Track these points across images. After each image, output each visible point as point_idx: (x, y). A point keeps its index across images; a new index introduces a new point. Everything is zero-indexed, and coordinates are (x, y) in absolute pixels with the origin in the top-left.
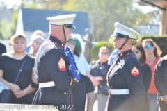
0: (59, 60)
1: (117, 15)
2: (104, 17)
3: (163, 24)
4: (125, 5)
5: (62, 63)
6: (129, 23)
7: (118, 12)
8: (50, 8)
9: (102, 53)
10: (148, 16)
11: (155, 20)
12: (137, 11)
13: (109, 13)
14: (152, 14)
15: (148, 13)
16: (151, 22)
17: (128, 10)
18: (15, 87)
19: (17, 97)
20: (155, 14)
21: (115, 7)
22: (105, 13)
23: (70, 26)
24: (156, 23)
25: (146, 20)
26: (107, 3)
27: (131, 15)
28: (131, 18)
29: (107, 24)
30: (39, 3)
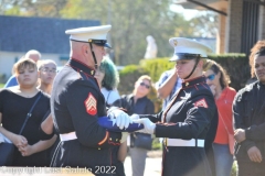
0: (87, 97)
1: (145, 23)
2: (126, 28)
3: (222, 36)
4: (157, 8)
5: (91, 103)
6: (164, 35)
7: (148, 18)
8: (41, 15)
9: (142, 84)
10: (192, 24)
11: (202, 31)
12: (176, 16)
13: (132, 21)
14: (199, 21)
15: (193, 20)
16: (197, 34)
17: (163, 15)
18: (20, 140)
19: (23, 154)
20: (203, 20)
21: (142, 11)
22: (127, 22)
23: (102, 43)
24: (204, 36)
25: (190, 30)
26: (131, 5)
27: (167, 23)
28: (167, 28)
29: (131, 38)
30: (22, 6)
